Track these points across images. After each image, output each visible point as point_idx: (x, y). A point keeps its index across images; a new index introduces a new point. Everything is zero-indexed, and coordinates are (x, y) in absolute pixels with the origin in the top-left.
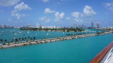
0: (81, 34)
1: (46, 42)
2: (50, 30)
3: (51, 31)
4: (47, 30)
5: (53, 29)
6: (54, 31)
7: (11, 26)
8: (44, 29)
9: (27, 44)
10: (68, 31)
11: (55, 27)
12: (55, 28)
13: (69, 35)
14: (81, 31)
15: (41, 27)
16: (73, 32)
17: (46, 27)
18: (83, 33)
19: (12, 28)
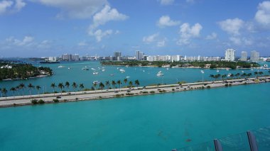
0: (250, 75)
1: (164, 91)
2: (168, 66)
3: (171, 66)
4: (159, 64)
5: (175, 63)
6: (177, 66)
7: (81, 57)
8: (153, 63)
9: (123, 95)
10: (212, 67)
11: (178, 56)
12: (178, 60)
13: (217, 77)
14: (249, 67)
15: (145, 58)
16: (227, 69)
17: (157, 57)
18: (256, 73)
19: (85, 60)
